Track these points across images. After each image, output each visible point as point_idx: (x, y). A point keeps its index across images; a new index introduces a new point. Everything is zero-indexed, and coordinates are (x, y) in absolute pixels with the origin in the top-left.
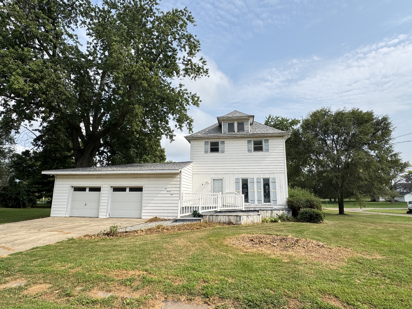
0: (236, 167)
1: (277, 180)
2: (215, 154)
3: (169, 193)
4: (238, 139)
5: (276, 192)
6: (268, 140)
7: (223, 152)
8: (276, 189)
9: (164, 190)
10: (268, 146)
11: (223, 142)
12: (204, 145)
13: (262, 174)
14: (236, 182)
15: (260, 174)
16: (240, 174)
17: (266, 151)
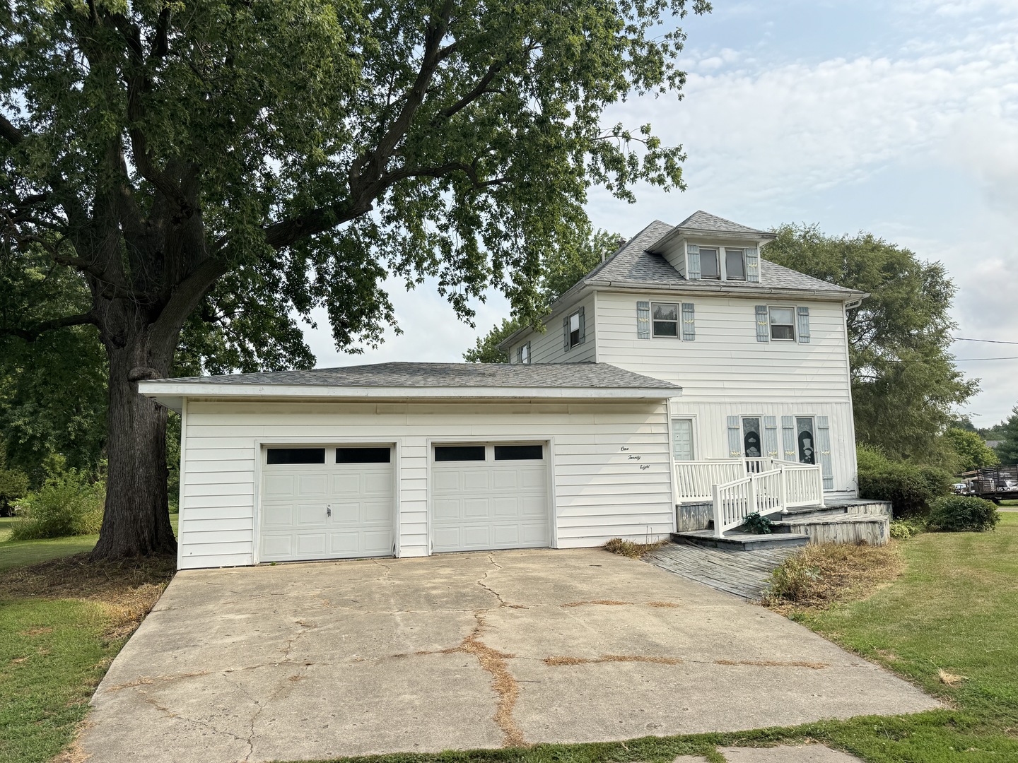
0: (727, 385)
1: (830, 424)
2: (666, 343)
3: (635, 461)
4: (732, 302)
5: (829, 455)
6: (806, 309)
7: (690, 336)
8: (829, 449)
9: (620, 452)
10: (808, 326)
11: (690, 308)
12: (634, 314)
13: (795, 406)
14: (730, 429)
15: (791, 405)
16: (739, 406)
17: (804, 340)
